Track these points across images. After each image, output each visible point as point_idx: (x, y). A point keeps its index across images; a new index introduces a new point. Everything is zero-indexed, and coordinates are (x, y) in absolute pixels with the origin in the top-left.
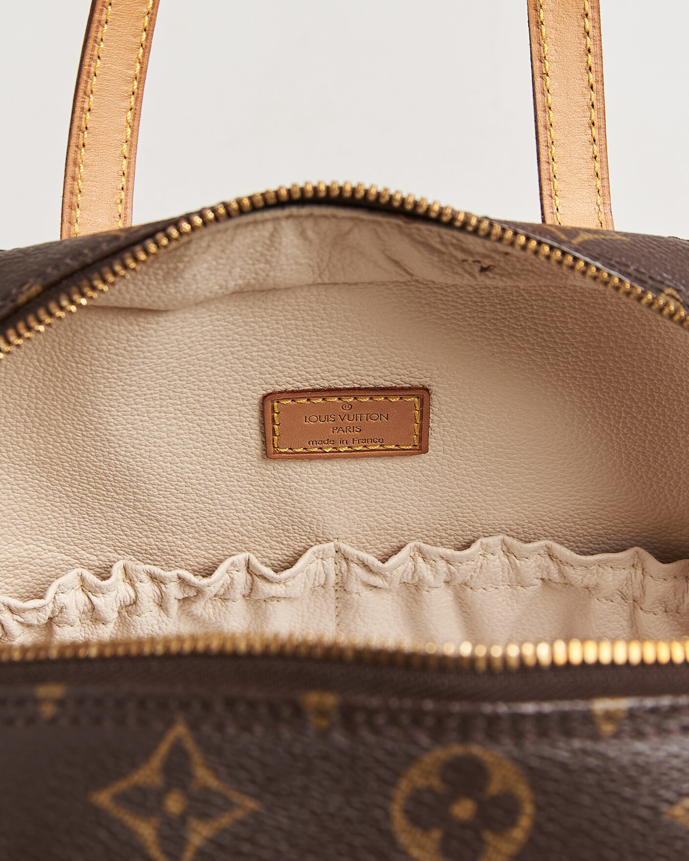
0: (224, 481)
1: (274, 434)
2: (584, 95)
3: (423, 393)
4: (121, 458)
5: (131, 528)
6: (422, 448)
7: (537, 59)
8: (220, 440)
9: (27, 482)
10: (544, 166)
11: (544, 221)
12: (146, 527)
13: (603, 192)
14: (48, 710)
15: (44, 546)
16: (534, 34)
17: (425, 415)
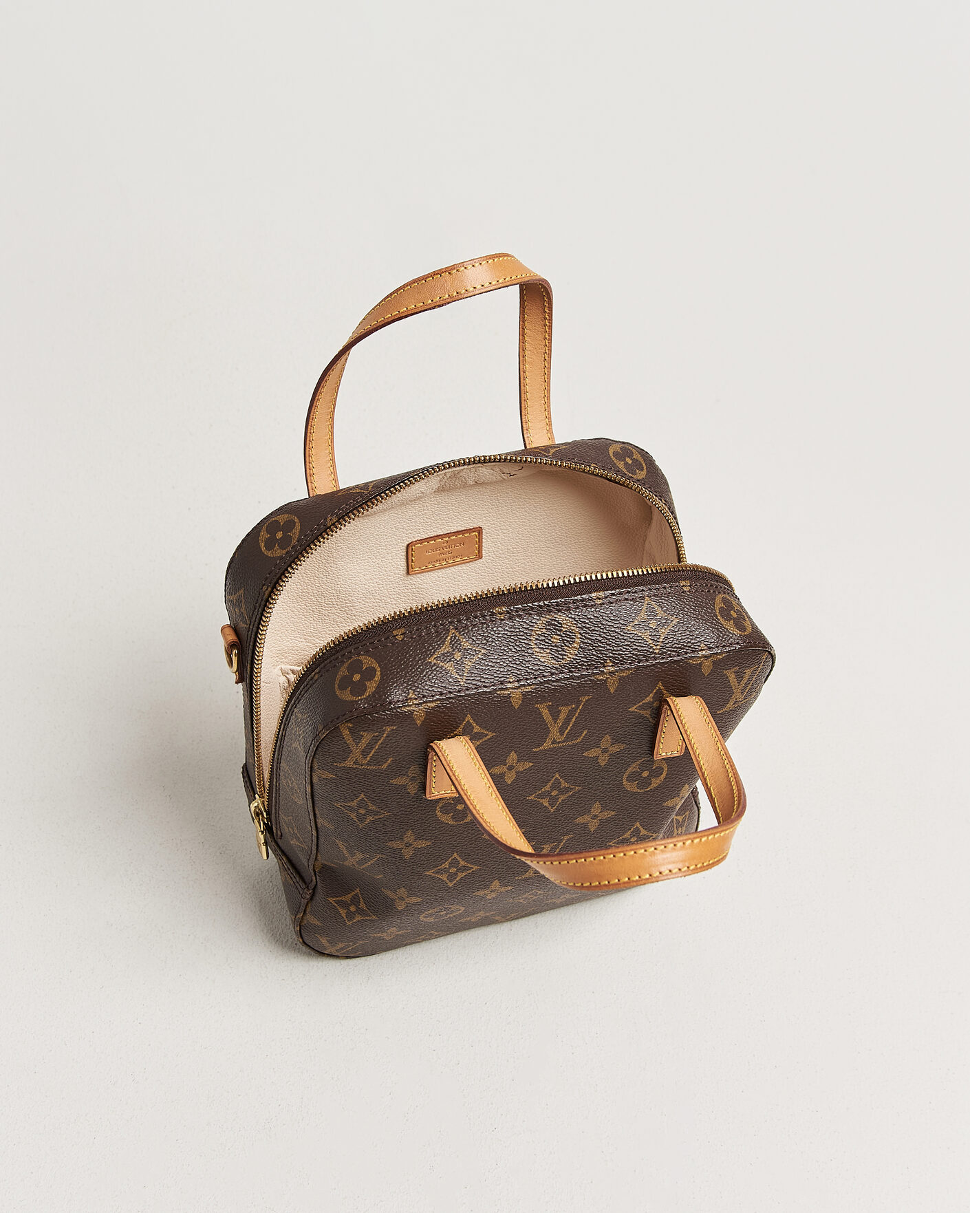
0: (387, 589)
1: (412, 562)
2: (542, 385)
3: (479, 530)
4: (342, 586)
5: (341, 623)
6: (480, 557)
7: (522, 349)
8: (387, 569)
9: (295, 607)
10: (523, 417)
11: (525, 447)
12: (349, 620)
13: (550, 431)
14: (400, 638)
15: (299, 640)
16: (521, 347)
17: (480, 541)
